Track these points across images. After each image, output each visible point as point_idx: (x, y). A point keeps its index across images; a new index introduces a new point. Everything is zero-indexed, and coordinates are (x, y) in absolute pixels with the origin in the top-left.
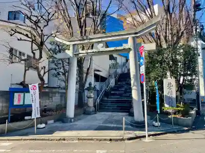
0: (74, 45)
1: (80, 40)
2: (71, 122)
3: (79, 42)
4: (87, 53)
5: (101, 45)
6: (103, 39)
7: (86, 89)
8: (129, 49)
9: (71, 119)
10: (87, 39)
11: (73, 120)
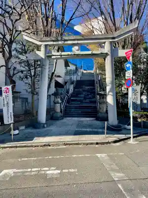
0: (46, 46)
1: (53, 41)
2: (44, 127)
3: (52, 43)
4: (61, 55)
5: (77, 47)
6: (79, 42)
7: (53, 95)
8: (107, 53)
9: (44, 124)
10: (61, 40)
11: (45, 126)
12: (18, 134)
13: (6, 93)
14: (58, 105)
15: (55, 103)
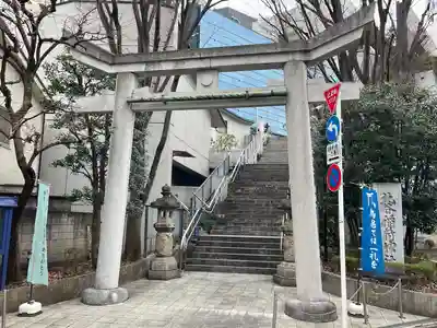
2: (110, 301)
6: (215, 65)
7: (153, 205)
9: (111, 291)
15: (158, 229)
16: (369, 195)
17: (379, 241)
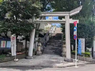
2: (31, 59)
4: (42, 21)
6: (52, 15)
12: (18, 61)
13: (13, 40)
14: (40, 47)
15: (38, 46)
16: (80, 40)
17: (81, 48)
